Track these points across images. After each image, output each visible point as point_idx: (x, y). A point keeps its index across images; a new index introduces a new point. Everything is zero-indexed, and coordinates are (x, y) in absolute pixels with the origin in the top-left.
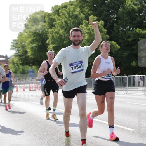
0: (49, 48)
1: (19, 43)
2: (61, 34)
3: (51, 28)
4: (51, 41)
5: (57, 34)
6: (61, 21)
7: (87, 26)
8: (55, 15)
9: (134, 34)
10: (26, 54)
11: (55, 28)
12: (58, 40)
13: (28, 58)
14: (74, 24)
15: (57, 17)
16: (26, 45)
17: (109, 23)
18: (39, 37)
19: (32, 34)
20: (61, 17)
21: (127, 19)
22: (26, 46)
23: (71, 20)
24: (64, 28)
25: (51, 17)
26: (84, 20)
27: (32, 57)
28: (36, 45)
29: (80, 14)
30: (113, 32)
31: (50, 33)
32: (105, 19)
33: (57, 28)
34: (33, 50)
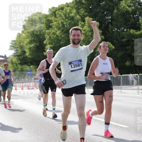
0: (46, 48)
1: (18, 43)
2: (58, 35)
3: (48, 29)
4: (49, 42)
5: (54, 35)
6: (58, 22)
7: (83, 28)
8: (52, 16)
9: (128, 35)
10: (24, 54)
11: (52, 29)
12: (55, 41)
13: (26, 58)
14: (71, 25)
15: (54, 19)
16: (25, 45)
17: (103, 24)
18: (36, 38)
19: (30, 35)
20: (58, 19)
21: (121, 20)
22: (24, 47)
23: (67, 21)
24: (61, 29)
25: (48, 18)
26: (80, 21)
27: (30, 57)
28: (34, 45)
29: (76, 15)
30: (108, 33)
31: (47, 34)
32: (100, 20)
33: (54, 28)
34: (31, 50)
